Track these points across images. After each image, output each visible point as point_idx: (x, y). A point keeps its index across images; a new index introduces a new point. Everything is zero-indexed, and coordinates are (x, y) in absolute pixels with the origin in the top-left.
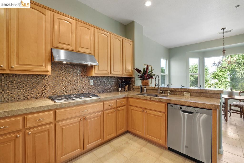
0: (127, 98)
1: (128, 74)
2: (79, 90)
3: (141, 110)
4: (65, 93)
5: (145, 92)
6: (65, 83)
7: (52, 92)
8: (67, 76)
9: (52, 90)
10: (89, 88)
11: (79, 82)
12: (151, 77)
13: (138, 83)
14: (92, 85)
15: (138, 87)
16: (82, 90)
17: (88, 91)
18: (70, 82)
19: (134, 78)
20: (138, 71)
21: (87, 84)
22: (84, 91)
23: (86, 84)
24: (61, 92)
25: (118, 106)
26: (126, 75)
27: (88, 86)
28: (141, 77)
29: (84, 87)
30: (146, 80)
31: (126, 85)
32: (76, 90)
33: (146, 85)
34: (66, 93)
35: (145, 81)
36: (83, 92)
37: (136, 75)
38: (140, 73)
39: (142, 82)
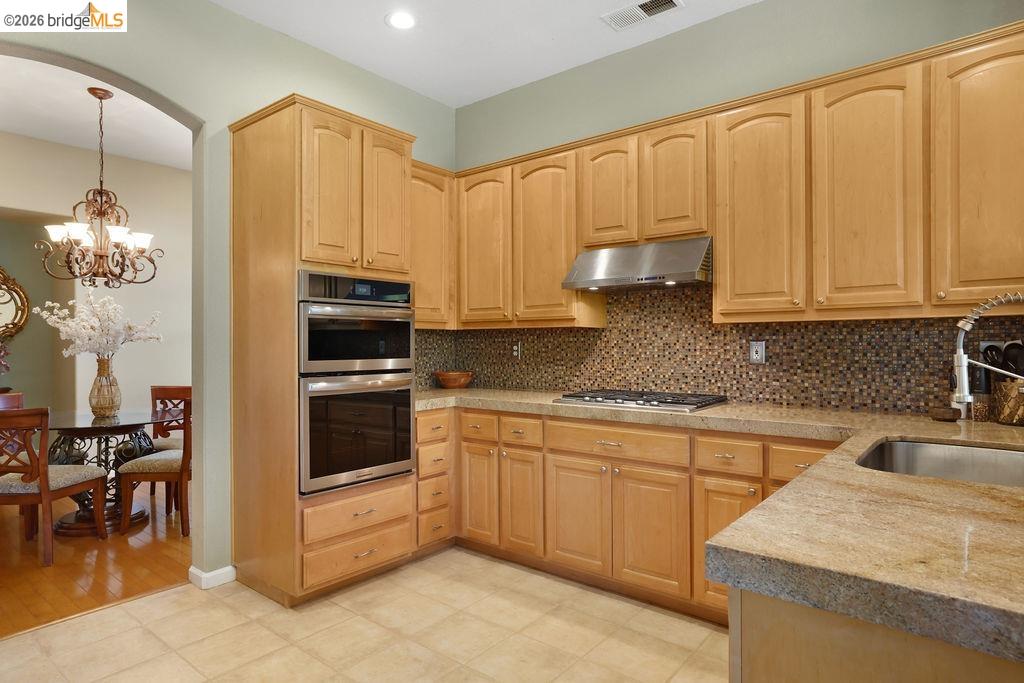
2: (701, 380)
4: (651, 384)
6: (651, 353)
7: (618, 378)
8: (659, 329)
9: (618, 372)
10: (744, 376)
11: (698, 347)
14: (758, 365)
16: (713, 381)
17: (738, 389)
18: (670, 350)
21: (735, 360)
22: (719, 388)
23: (728, 360)
24: (640, 381)
27: (738, 366)
29: (722, 372)
32: (689, 380)
34: (654, 387)
36: (716, 390)
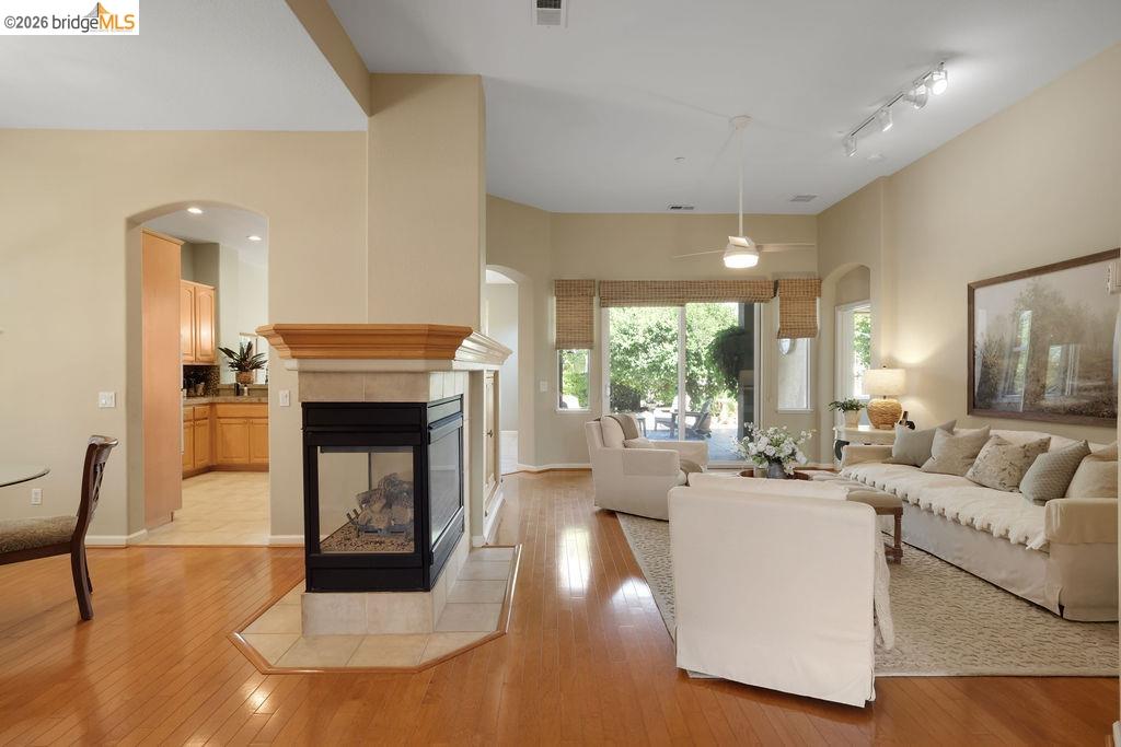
0: (212, 404)
1: (205, 358)
3: (242, 421)
5: (246, 394)
12: (258, 366)
13: (229, 377)
15: (230, 385)
19: (218, 367)
20: (229, 353)
25: (197, 416)
26: (201, 361)
28: (232, 365)
30: (247, 371)
31: (198, 382)
33: (247, 382)
35: (244, 374)
37: (224, 363)
38: (232, 357)
39: (237, 375)
